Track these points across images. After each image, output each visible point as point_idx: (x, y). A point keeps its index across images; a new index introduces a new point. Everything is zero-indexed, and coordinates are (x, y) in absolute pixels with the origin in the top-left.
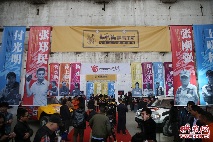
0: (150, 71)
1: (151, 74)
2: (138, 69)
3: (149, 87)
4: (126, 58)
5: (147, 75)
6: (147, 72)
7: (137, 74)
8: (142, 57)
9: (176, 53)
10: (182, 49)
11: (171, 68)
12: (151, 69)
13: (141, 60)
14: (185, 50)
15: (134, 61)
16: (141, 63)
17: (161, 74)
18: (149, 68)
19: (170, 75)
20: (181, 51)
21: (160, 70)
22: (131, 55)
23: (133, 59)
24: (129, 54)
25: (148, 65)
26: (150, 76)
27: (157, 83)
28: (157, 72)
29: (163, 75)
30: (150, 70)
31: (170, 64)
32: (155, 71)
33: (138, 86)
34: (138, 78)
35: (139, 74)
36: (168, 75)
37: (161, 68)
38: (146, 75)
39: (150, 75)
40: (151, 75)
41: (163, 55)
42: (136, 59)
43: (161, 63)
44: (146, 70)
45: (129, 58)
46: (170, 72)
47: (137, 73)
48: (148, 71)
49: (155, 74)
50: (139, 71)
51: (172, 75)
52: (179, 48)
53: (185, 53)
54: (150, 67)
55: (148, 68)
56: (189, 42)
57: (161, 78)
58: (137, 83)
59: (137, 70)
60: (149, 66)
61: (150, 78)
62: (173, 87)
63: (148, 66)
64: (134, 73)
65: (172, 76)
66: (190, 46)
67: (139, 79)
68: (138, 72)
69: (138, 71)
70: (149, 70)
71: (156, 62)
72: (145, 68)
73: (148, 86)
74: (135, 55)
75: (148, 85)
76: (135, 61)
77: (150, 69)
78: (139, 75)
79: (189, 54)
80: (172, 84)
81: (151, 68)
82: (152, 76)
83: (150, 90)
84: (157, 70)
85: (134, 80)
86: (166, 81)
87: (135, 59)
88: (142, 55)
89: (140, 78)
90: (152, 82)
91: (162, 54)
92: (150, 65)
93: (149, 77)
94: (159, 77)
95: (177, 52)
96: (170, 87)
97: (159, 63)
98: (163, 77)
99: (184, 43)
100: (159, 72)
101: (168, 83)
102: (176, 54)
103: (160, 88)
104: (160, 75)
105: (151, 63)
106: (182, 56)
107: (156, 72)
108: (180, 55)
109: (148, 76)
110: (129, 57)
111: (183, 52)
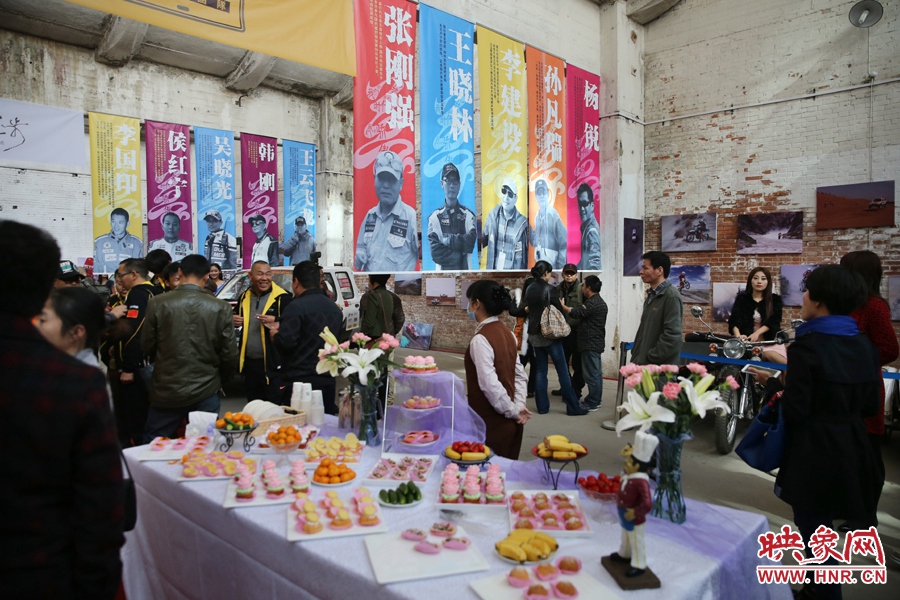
0: (178, 164)
1: (183, 177)
2: (124, 147)
3: (173, 232)
4: (59, 80)
5: (166, 179)
6: (166, 165)
7: (118, 170)
8: (147, 96)
9: (368, 87)
10: (385, 78)
11: (266, 159)
12: (184, 154)
13: (139, 108)
14: (393, 82)
15: (105, 103)
16: (138, 122)
17: (227, 180)
18: (175, 146)
19: (261, 188)
20: (382, 84)
21: (222, 165)
22: (92, 75)
23: (101, 97)
24: (81, 64)
25: (172, 133)
26: (179, 184)
27: (208, 218)
28: (210, 169)
29: (233, 186)
30: (181, 160)
31: (262, 145)
32: (203, 164)
33: (122, 226)
34: (123, 191)
35: (130, 172)
36: (252, 186)
37: (228, 154)
38: (163, 177)
39: (178, 180)
40: (184, 182)
41: (238, 103)
42: (115, 100)
43: (227, 133)
44: (163, 156)
45: (78, 86)
46: (261, 174)
47: (118, 165)
48: (172, 162)
49: (200, 176)
50: (129, 156)
51: (267, 189)
52: (377, 71)
53: (394, 96)
54: (180, 146)
55: (171, 149)
56: (405, 57)
57: (226, 197)
58: (120, 211)
59: (118, 151)
60: (177, 138)
61: (178, 195)
62: (268, 238)
63: (170, 140)
64: (104, 164)
65: (267, 193)
66: (408, 72)
67: (128, 192)
68: (122, 161)
69: (125, 155)
70: (176, 159)
71: (208, 126)
72: (157, 148)
73: (170, 227)
74: (111, 79)
75: (168, 224)
76: (109, 105)
77: (179, 153)
78: (128, 176)
79: (405, 101)
80: (266, 226)
81: (184, 149)
82: (189, 185)
83: (179, 243)
84: (210, 159)
85: (107, 198)
86: (245, 210)
87: (108, 95)
88: (145, 83)
89: (134, 189)
90: (189, 210)
91: (236, 98)
92: (181, 135)
93: (174, 188)
94: (218, 191)
95: (371, 85)
96: (259, 237)
97: (222, 133)
98: (233, 195)
99: (392, 58)
100: (216, 173)
101: (251, 219)
102: (367, 91)
103: (220, 238)
104: (223, 182)
105: (184, 128)
106: (383, 104)
107: (207, 171)
108: (379, 98)
109: (170, 182)
110: (81, 81)
111: (387, 88)
